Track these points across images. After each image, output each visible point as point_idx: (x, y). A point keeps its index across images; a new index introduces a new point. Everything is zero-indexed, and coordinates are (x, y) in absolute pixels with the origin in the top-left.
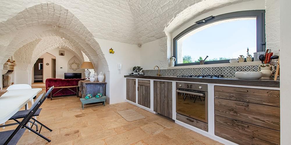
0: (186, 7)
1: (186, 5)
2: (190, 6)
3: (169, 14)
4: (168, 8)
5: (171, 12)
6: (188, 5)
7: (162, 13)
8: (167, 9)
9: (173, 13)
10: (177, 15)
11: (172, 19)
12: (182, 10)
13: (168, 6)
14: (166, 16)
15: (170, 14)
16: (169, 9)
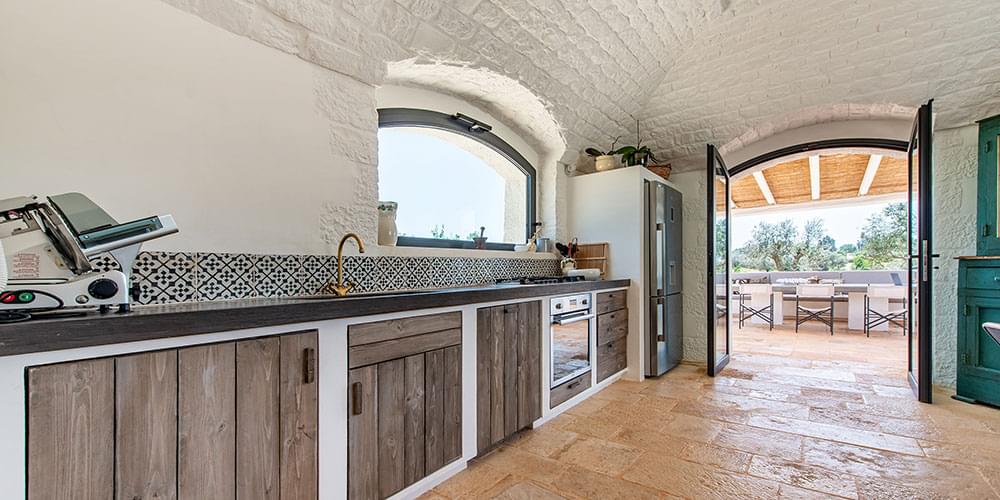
0: (514, 76)
1: (520, 72)
2: (521, 82)
3: (473, 40)
4: (495, 25)
5: (484, 45)
6: (521, 78)
7: (468, 13)
8: (488, 25)
9: (484, 52)
10: (482, 68)
11: (461, 62)
12: (503, 73)
13: (503, 21)
14: (463, 35)
15: (476, 47)
16: (491, 31)
